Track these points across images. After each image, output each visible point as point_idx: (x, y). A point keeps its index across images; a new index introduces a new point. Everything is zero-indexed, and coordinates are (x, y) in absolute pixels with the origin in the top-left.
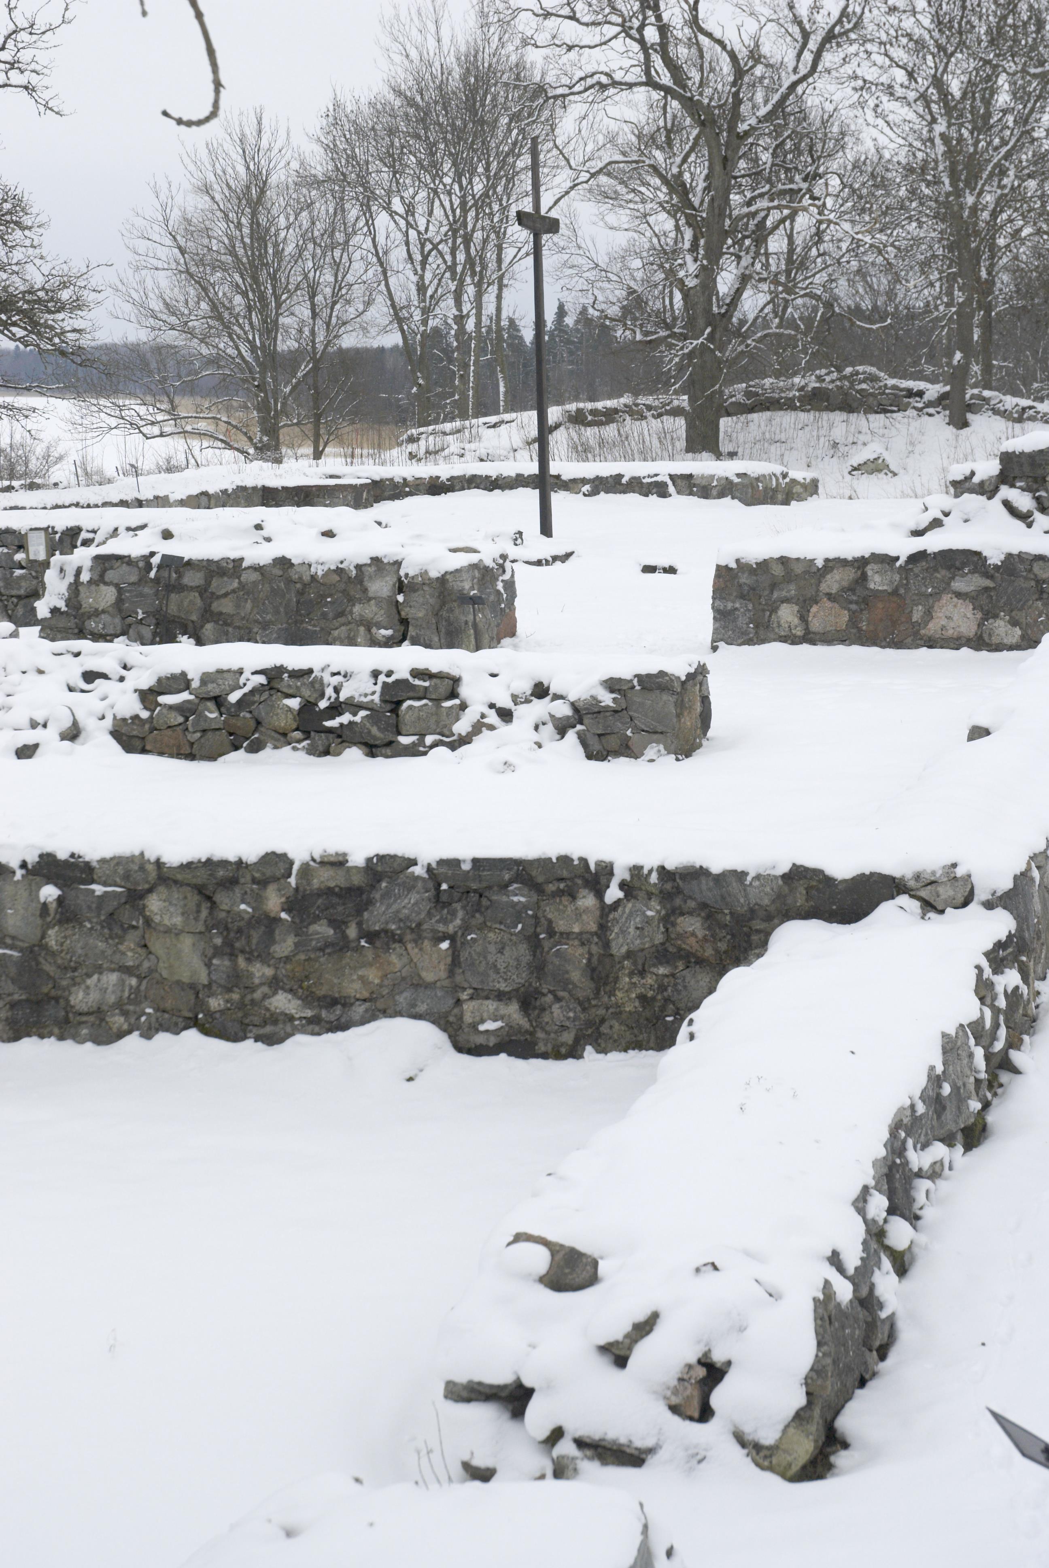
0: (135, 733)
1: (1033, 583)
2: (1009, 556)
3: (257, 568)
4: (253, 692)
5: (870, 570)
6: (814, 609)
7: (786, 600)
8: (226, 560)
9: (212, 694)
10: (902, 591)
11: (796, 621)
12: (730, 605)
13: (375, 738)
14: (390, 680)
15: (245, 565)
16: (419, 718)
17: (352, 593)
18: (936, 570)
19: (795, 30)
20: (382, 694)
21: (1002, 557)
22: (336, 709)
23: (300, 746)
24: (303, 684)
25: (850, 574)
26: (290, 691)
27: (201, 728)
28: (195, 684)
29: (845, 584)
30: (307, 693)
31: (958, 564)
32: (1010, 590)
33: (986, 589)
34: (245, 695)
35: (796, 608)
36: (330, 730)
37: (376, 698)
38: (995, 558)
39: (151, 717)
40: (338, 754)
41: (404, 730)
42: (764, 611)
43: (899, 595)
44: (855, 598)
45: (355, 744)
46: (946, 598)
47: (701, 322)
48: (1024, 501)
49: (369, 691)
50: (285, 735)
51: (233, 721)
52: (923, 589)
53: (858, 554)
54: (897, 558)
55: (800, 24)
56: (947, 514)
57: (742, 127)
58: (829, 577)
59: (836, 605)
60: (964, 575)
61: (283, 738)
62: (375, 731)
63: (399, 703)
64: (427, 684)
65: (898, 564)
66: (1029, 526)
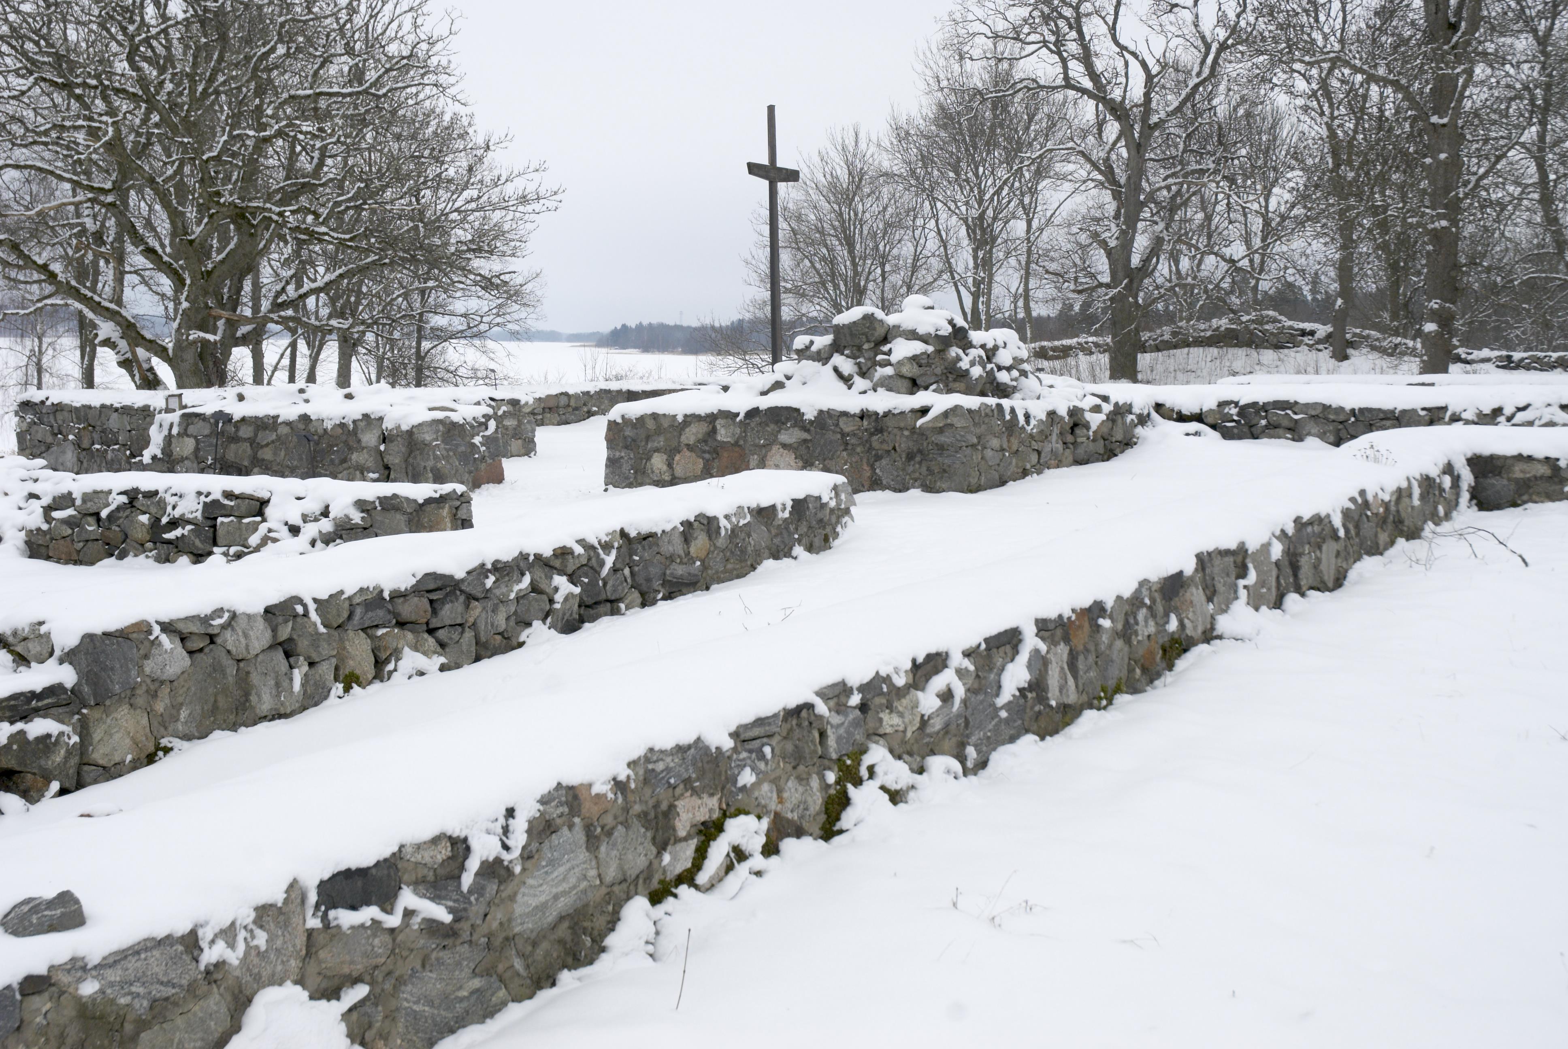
0: (40, 542)
1: (839, 436)
2: (821, 412)
3: (288, 424)
4: (118, 509)
5: (719, 423)
6: (677, 458)
7: (657, 450)
8: (267, 416)
9: (91, 511)
10: (741, 442)
11: (665, 468)
12: (617, 454)
13: (197, 548)
14: (208, 500)
15: (280, 420)
16: (228, 532)
17: (351, 443)
18: (767, 425)
19: (1199, 43)
20: (203, 512)
21: (815, 413)
22: (174, 524)
23: (150, 554)
24: (152, 503)
25: (703, 428)
26: (144, 509)
27: (83, 538)
28: (78, 502)
29: (700, 436)
30: (153, 510)
31: (783, 419)
32: (822, 441)
33: (805, 441)
34: (113, 511)
35: (665, 457)
36: (169, 542)
37: (199, 515)
38: (810, 414)
39: (50, 529)
40: (174, 561)
41: (219, 540)
42: (641, 459)
43: (740, 446)
44: (707, 448)
45: (186, 553)
46: (775, 448)
47: (1121, 274)
48: (847, 365)
49: (194, 509)
50: (142, 545)
51: (107, 533)
52: (757, 441)
53: (708, 411)
54: (738, 414)
55: (1203, 38)
56: (788, 378)
57: (1154, 119)
58: (687, 430)
59: (694, 455)
60: (787, 429)
61: (141, 548)
62: (197, 542)
63: (215, 519)
64: (232, 503)
65: (738, 419)
66: (850, 388)
